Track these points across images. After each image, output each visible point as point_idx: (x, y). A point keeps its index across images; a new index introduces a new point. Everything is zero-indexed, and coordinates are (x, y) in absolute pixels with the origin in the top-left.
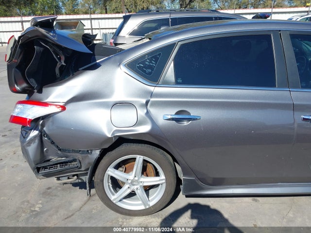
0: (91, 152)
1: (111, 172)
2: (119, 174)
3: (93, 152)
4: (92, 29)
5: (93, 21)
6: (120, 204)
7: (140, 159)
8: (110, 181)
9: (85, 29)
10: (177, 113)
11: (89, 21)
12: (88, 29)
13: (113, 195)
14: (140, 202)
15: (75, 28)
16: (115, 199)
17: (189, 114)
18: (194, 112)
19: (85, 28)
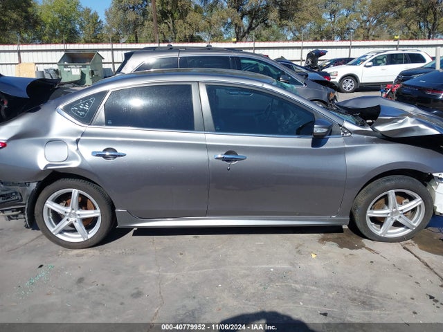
0: (29, 185)
1: (50, 204)
2: (58, 208)
3: (31, 184)
4: (114, 63)
5: (115, 52)
6: (59, 236)
7: (75, 192)
8: (51, 214)
9: (104, 63)
10: (105, 150)
11: (110, 52)
12: (109, 63)
13: (54, 227)
14: (80, 236)
15: (90, 62)
16: (54, 231)
17: (116, 151)
18: (120, 150)
19: (103, 61)
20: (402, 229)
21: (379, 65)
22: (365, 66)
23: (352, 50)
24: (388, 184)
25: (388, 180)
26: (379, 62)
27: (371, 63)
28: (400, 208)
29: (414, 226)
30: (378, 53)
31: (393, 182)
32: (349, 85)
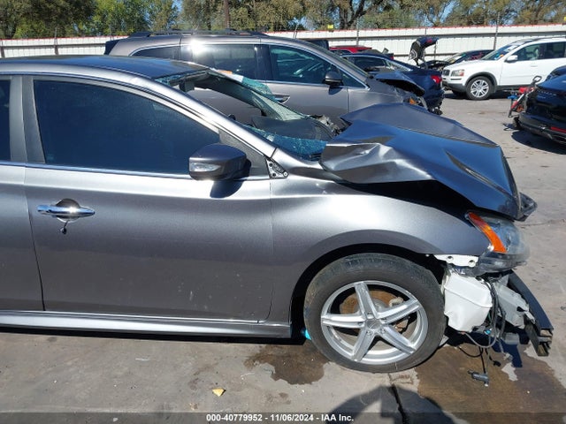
20: (394, 350)
21: (529, 59)
22: (506, 61)
23: (498, 38)
24: (351, 269)
25: (354, 263)
26: (528, 56)
27: (515, 57)
28: (382, 315)
29: (411, 349)
30: (526, 42)
31: (360, 267)
32: (480, 89)
